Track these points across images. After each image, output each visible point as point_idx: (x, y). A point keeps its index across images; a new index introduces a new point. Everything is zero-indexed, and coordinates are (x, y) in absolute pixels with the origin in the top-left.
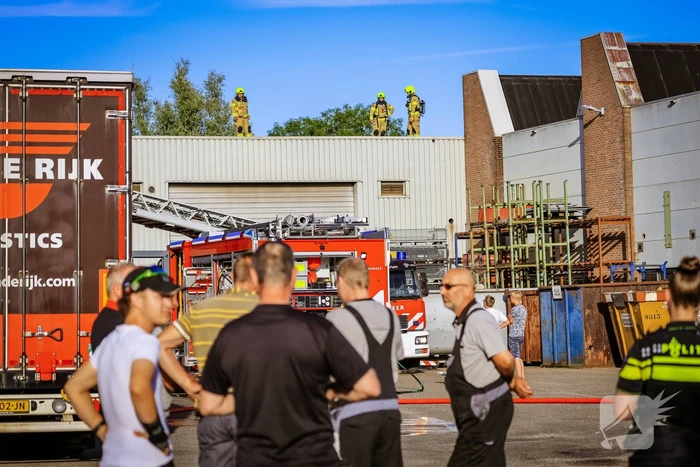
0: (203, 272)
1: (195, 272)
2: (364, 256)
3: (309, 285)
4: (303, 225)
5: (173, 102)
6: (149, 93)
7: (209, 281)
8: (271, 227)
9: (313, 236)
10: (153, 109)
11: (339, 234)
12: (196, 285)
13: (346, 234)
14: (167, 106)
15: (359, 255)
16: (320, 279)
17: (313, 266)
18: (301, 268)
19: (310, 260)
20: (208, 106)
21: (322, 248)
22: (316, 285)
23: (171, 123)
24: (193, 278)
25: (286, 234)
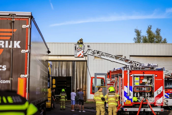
0: (112, 80)
1: (110, 79)
2: (156, 76)
3: (140, 84)
4: (138, 66)
5: (147, 36)
6: (141, 34)
7: (114, 82)
8: (128, 67)
9: (141, 70)
10: (142, 38)
11: (149, 69)
12: (110, 83)
13: (151, 69)
14: (145, 37)
15: (155, 76)
16: (143, 82)
17: (142, 78)
18: (137, 79)
19: (140, 77)
20: (156, 37)
21: (144, 73)
22: (142, 84)
23: (147, 41)
24: (110, 81)
25: (132, 69)
